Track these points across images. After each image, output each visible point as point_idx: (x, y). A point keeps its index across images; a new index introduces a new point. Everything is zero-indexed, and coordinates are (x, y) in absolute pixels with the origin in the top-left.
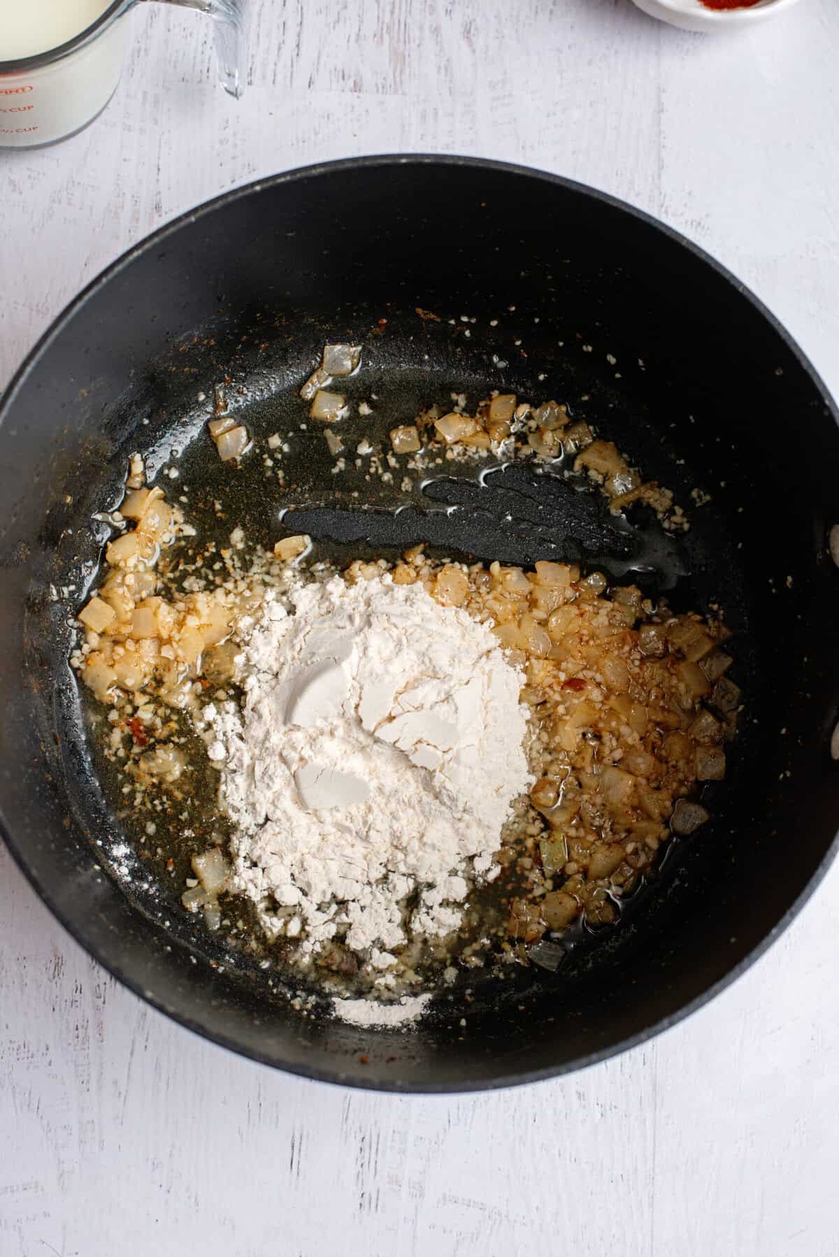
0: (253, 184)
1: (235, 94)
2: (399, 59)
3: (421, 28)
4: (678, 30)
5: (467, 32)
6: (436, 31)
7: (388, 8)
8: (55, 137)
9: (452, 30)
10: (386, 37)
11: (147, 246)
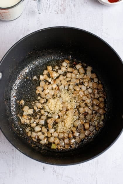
0: (40, 30)
1: (40, 14)
2: (64, 9)
3: (67, 4)
4: (105, 6)
5: (74, 5)
6: (70, 5)
7: (63, 1)
8: (13, 19)
9: (72, 5)
10: (62, 6)
11: (24, 39)
